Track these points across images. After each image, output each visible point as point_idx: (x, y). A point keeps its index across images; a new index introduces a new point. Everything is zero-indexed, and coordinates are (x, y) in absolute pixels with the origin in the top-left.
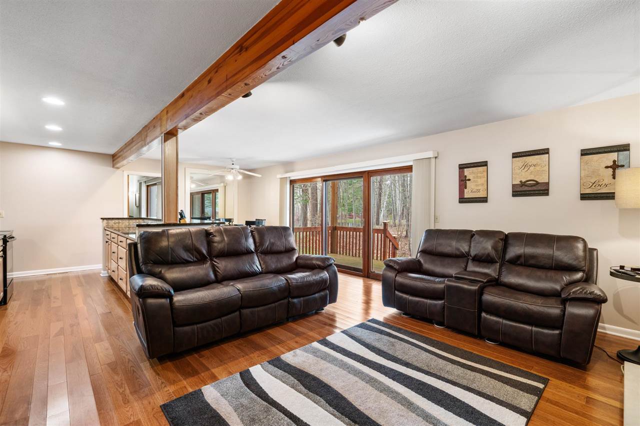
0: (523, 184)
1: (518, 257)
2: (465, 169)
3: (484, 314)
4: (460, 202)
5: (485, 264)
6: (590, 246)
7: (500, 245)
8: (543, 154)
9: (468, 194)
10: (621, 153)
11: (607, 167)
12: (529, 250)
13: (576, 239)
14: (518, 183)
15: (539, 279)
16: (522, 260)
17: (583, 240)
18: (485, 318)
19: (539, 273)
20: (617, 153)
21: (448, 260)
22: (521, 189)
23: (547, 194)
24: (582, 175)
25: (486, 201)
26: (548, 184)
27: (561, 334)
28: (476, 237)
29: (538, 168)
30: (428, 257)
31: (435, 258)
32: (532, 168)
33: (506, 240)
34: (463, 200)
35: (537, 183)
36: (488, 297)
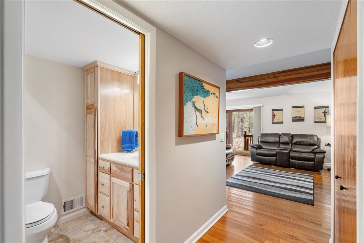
0: (296, 117)
1: (297, 142)
2: (274, 111)
3: (290, 160)
4: (272, 123)
5: (286, 145)
6: (318, 138)
7: (291, 138)
8: (302, 107)
9: (275, 120)
10: (326, 109)
11: (322, 113)
12: (300, 140)
13: (314, 135)
14: (294, 117)
15: (305, 149)
16: (298, 143)
17: (317, 136)
18: (291, 161)
19: (304, 147)
20: (325, 109)
21: (271, 144)
22: (295, 119)
23: (304, 121)
24: (315, 115)
25: (282, 123)
26: (304, 117)
27: (314, 163)
28: (282, 136)
29: (301, 112)
30: (264, 144)
31: (267, 144)
32: (299, 112)
33: (292, 136)
34: (273, 123)
35: (301, 117)
36: (292, 154)
